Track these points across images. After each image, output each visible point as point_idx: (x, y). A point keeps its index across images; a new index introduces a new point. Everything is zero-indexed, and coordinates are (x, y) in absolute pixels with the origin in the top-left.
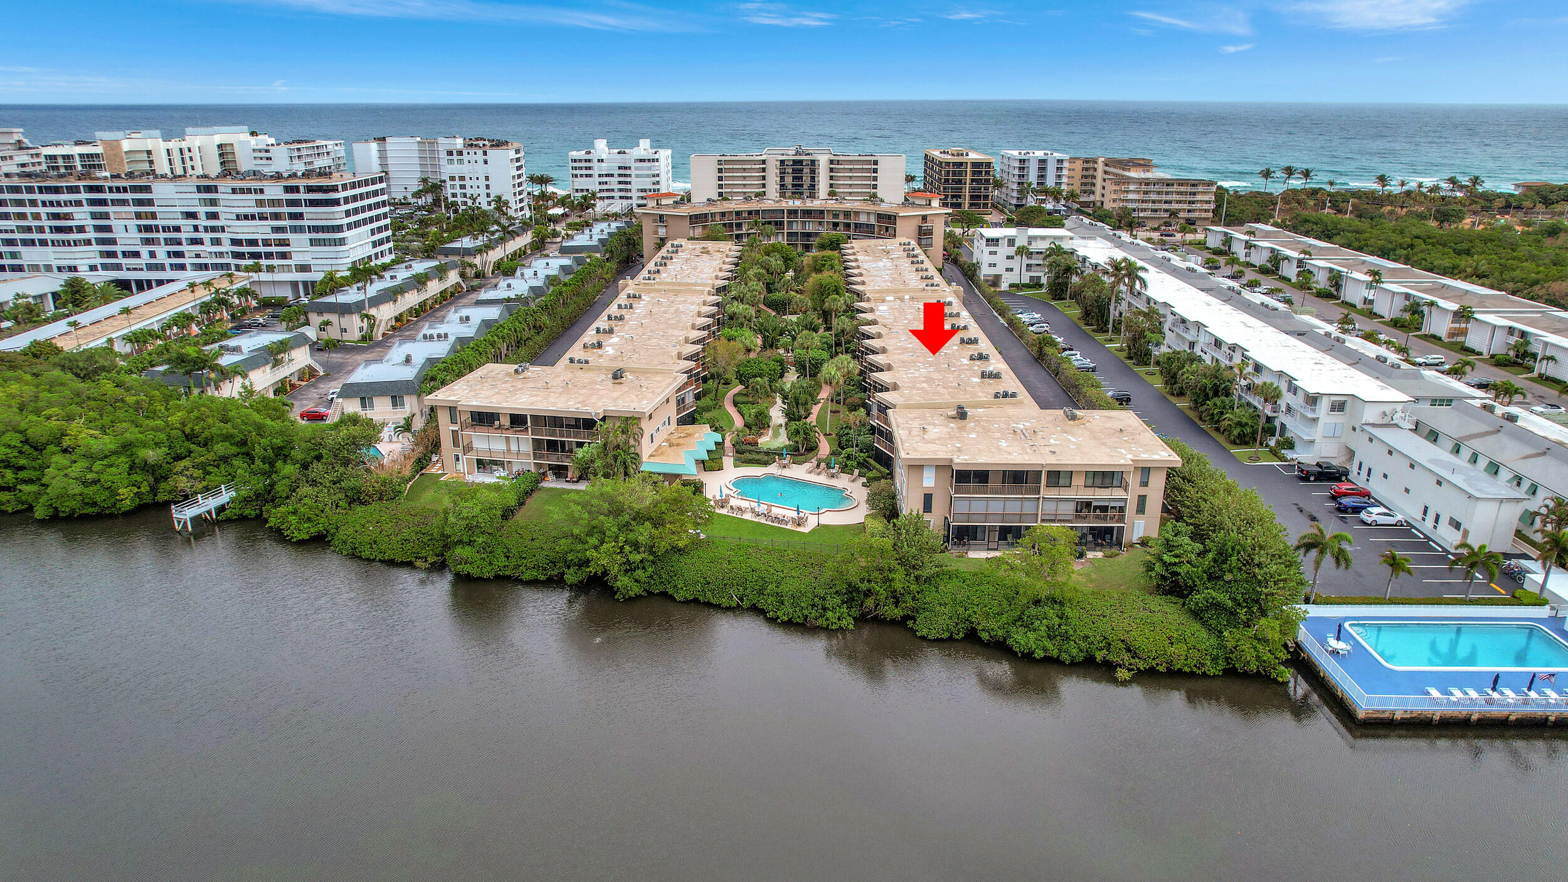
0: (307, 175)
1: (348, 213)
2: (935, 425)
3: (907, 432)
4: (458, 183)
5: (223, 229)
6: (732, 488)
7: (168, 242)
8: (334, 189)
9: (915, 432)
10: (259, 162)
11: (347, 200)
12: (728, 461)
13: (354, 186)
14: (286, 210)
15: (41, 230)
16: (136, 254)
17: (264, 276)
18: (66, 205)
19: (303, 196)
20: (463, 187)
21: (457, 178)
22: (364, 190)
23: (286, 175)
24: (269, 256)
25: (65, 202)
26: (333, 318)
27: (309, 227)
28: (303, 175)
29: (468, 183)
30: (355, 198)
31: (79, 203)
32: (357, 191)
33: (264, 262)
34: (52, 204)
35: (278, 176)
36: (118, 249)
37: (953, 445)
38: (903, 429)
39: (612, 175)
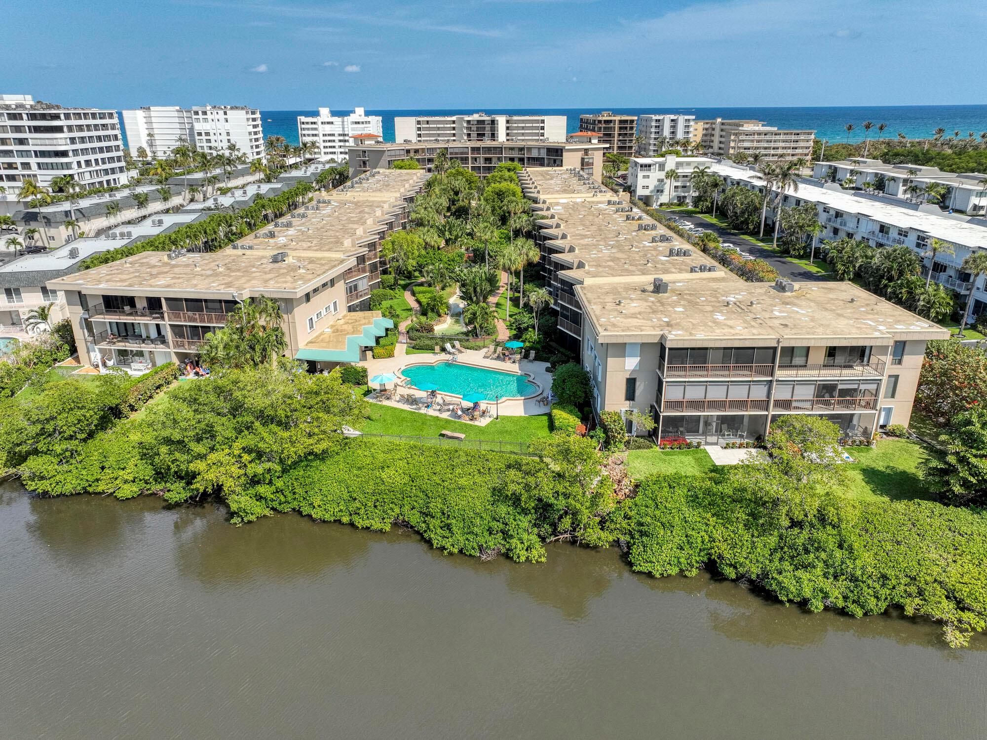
1: (73, 141)
2: (631, 299)
3: (600, 307)
4: (204, 137)
6: (401, 376)
8: (56, 117)
9: (610, 306)
11: (70, 129)
12: (400, 348)
13: (79, 116)
14: (11, 135)
19: (25, 122)
20: (209, 141)
21: (203, 134)
22: (91, 122)
27: (35, 151)
29: (212, 137)
30: (80, 128)
37: (659, 319)
38: (595, 303)
39: (333, 135)
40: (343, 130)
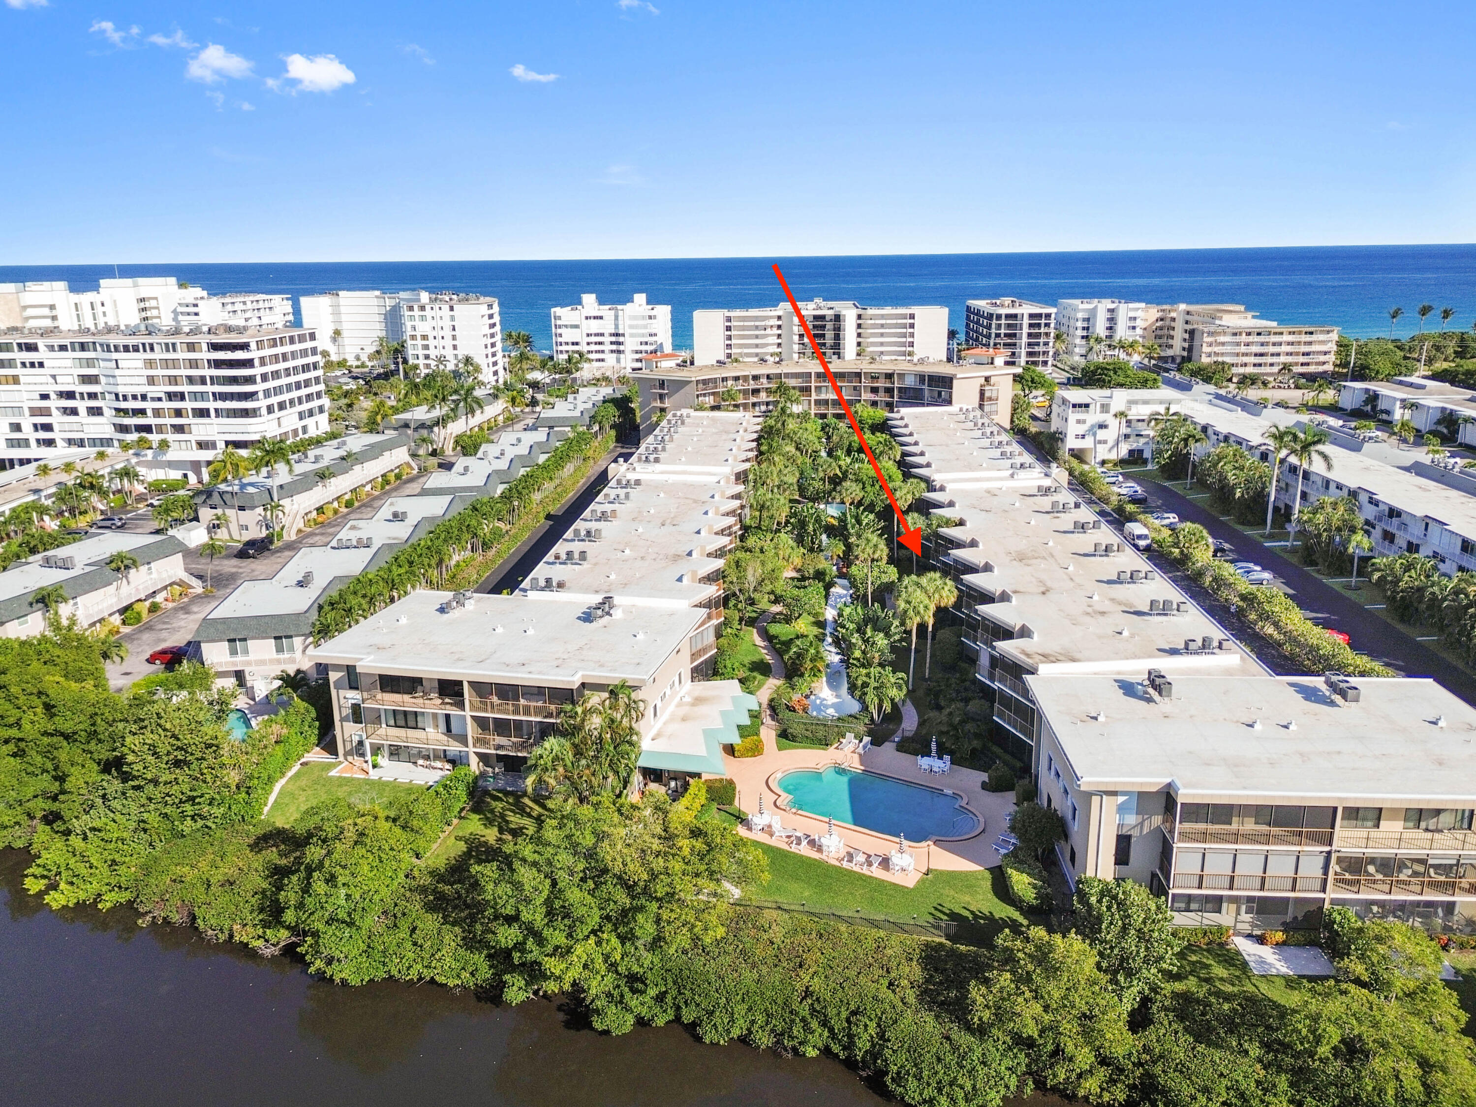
0: (213, 330)
1: (265, 378)
4: (419, 342)
5: (104, 396)
6: (779, 791)
7: (34, 412)
8: (246, 347)
11: (263, 361)
12: (768, 737)
13: (273, 343)
14: (184, 372)
19: (205, 355)
20: (426, 347)
21: (419, 338)
22: (288, 348)
24: (162, 429)
26: (230, 511)
27: (213, 394)
29: (431, 342)
30: (275, 359)
32: (279, 350)
33: (155, 437)
35: (177, 332)
39: (602, 335)
40: (617, 326)
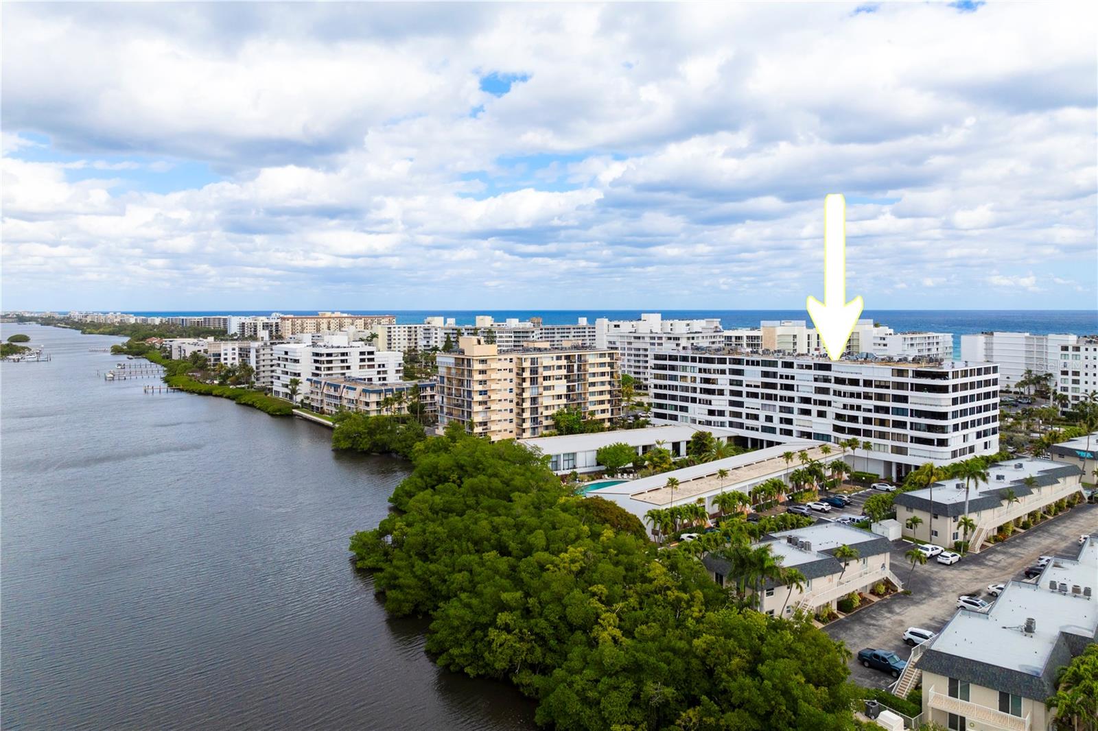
0: (916, 360)
1: (955, 401)
4: (1070, 377)
5: (830, 404)
7: (783, 409)
8: (944, 376)
10: (878, 347)
11: (955, 388)
13: (965, 374)
14: (891, 392)
15: (694, 390)
16: (756, 417)
17: (859, 452)
18: (714, 373)
19: (910, 380)
20: (1076, 382)
21: (1070, 373)
22: (976, 379)
23: (896, 359)
24: (867, 433)
25: (714, 370)
26: (924, 516)
27: (912, 410)
28: (914, 360)
29: (1082, 378)
30: (964, 387)
31: (723, 372)
32: (968, 380)
33: (862, 439)
34: (705, 371)
35: (890, 360)
36: (744, 411)
